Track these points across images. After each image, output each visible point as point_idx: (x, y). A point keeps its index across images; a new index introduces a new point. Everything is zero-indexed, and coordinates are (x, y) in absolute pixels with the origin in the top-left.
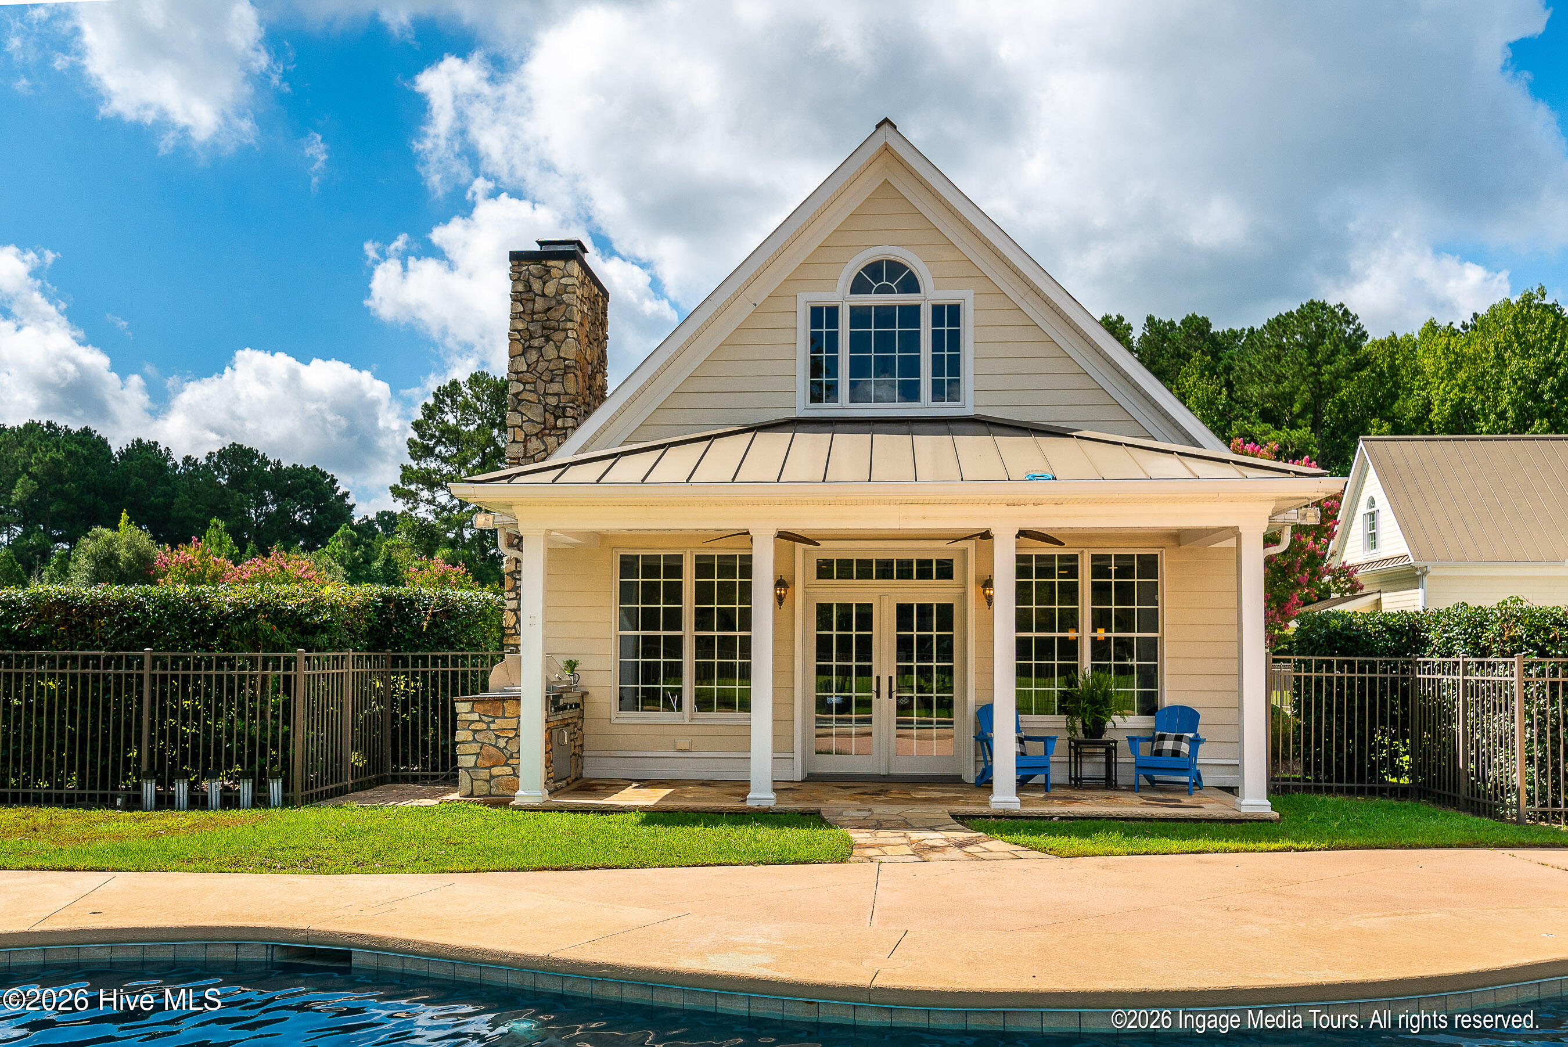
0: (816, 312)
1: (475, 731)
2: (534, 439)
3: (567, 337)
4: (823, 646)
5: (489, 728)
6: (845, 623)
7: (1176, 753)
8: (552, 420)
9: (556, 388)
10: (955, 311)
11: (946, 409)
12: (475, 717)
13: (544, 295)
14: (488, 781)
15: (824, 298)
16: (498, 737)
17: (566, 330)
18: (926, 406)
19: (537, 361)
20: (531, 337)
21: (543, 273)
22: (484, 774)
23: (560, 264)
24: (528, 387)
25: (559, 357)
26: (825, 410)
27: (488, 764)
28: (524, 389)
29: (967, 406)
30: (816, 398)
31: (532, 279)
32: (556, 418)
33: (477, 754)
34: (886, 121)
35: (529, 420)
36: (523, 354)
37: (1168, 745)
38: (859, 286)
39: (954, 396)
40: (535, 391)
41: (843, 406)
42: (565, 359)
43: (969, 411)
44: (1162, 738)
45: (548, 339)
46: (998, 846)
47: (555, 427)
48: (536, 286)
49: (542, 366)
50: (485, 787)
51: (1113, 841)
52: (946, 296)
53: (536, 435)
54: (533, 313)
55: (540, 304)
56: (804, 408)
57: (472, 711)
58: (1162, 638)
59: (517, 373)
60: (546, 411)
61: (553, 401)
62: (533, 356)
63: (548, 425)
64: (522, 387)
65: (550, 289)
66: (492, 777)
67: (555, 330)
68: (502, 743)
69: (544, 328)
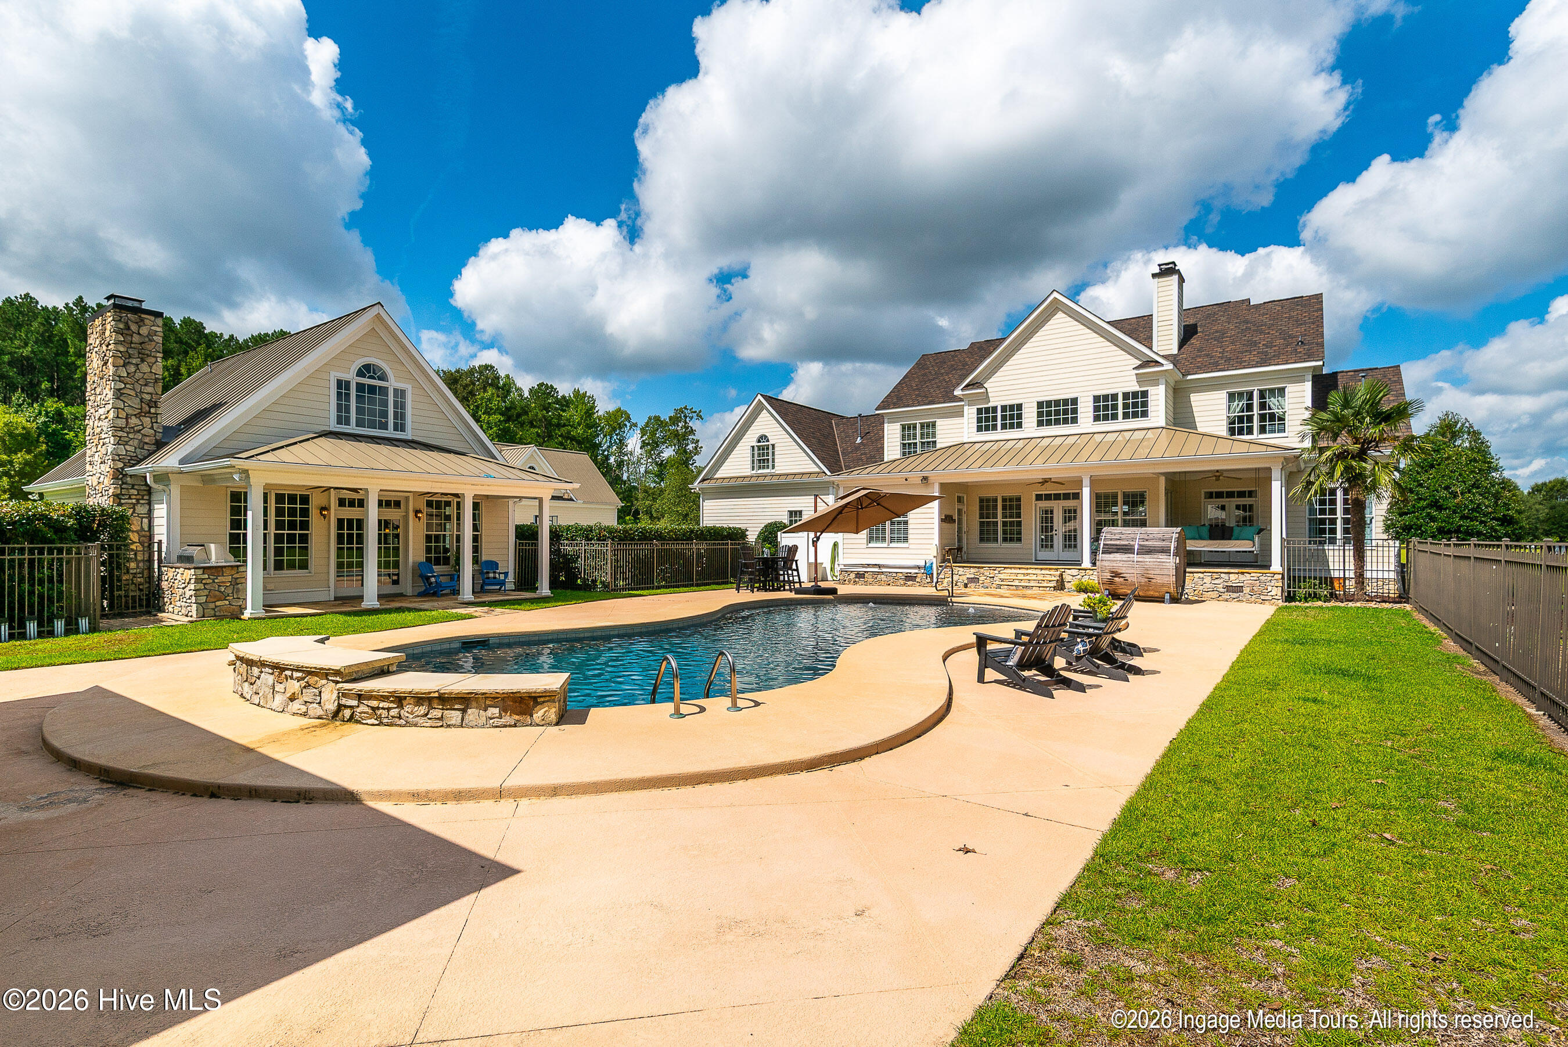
0: (339, 383)
1: (205, 584)
2: (133, 417)
3: (157, 361)
4: (340, 538)
5: (214, 582)
6: (350, 527)
7: (495, 578)
8: (147, 409)
9: (149, 389)
10: (403, 392)
11: (399, 435)
12: (206, 576)
13: (139, 334)
14: (214, 609)
15: (345, 376)
16: (219, 586)
17: (156, 357)
18: (390, 433)
19: (135, 372)
20: (130, 357)
21: (138, 320)
22: (212, 606)
23: (153, 318)
24: (127, 386)
25: (151, 372)
26: (343, 429)
27: (214, 600)
28: (125, 387)
29: (408, 435)
30: (339, 422)
31: (130, 323)
32: (150, 407)
33: (207, 596)
34: (379, 303)
35: (129, 406)
36: (124, 366)
37: (491, 575)
38: (360, 373)
39: (403, 430)
40: (134, 389)
41: (352, 428)
42: (155, 374)
43: (410, 437)
44: (488, 573)
45: (143, 361)
46: (498, 610)
47: (149, 412)
48: (134, 327)
49: (138, 375)
50: (212, 612)
51: (527, 606)
52: (400, 385)
53: (135, 415)
54: (131, 343)
55: (136, 338)
56: (334, 426)
57: (203, 573)
58: (481, 535)
59: (119, 377)
60: (142, 402)
61: (147, 397)
62: (132, 369)
63: (144, 410)
64: (123, 386)
65: (144, 331)
66: (216, 607)
67: (148, 356)
68: (223, 589)
69: (139, 353)
